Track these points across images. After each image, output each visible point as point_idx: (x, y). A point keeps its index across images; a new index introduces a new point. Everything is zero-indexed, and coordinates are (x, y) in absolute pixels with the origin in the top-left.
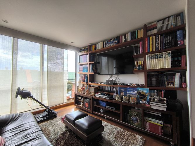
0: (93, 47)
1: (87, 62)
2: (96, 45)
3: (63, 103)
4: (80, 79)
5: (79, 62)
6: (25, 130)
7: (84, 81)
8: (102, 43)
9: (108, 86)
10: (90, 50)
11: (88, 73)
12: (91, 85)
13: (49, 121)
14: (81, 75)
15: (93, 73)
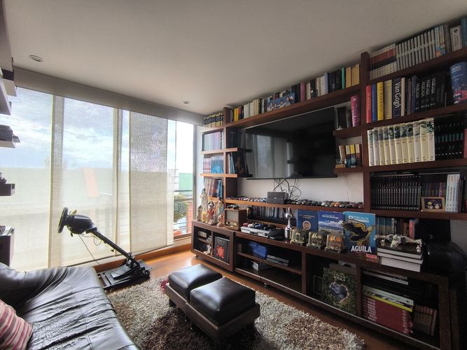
0: (237, 112)
1: (221, 148)
2: (243, 108)
3: (166, 246)
4: (204, 190)
5: (203, 150)
6: (77, 307)
7: (215, 195)
8: (257, 102)
9: (273, 206)
10: (228, 121)
11: (224, 176)
12: (231, 204)
13: (132, 288)
14: (207, 180)
15: (236, 176)
